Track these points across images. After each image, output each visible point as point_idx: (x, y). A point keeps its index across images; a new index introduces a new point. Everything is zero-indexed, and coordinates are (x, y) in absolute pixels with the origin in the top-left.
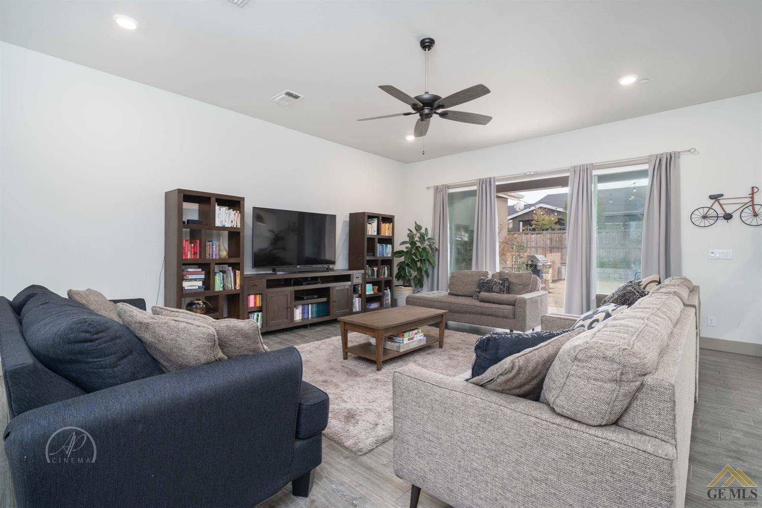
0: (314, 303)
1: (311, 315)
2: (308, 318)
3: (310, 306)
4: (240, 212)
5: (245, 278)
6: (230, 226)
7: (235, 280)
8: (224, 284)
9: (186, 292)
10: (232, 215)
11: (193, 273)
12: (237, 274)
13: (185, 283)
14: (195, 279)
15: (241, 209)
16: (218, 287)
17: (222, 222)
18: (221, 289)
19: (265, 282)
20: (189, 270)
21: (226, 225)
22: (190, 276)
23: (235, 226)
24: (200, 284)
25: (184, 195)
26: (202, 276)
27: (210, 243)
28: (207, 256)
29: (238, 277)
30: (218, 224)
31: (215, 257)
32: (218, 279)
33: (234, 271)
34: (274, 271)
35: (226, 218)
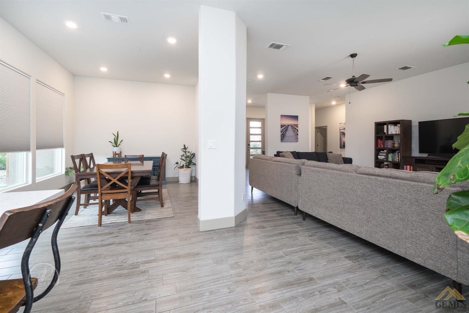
4: (400, 127)
5: (402, 157)
6: (395, 133)
7: (398, 158)
8: (393, 159)
9: (379, 160)
10: (396, 128)
11: (382, 153)
12: (399, 155)
13: (379, 157)
14: (382, 155)
15: (400, 125)
16: (390, 159)
17: (391, 132)
18: (391, 160)
19: (414, 160)
20: (381, 151)
21: (393, 133)
22: (381, 154)
23: (397, 133)
24: (383, 157)
25: (377, 124)
26: (385, 154)
27: (387, 141)
28: (385, 146)
29: (399, 156)
30: (390, 133)
31: (389, 147)
32: (390, 156)
33: (398, 153)
34: (428, 155)
35: (393, 130)
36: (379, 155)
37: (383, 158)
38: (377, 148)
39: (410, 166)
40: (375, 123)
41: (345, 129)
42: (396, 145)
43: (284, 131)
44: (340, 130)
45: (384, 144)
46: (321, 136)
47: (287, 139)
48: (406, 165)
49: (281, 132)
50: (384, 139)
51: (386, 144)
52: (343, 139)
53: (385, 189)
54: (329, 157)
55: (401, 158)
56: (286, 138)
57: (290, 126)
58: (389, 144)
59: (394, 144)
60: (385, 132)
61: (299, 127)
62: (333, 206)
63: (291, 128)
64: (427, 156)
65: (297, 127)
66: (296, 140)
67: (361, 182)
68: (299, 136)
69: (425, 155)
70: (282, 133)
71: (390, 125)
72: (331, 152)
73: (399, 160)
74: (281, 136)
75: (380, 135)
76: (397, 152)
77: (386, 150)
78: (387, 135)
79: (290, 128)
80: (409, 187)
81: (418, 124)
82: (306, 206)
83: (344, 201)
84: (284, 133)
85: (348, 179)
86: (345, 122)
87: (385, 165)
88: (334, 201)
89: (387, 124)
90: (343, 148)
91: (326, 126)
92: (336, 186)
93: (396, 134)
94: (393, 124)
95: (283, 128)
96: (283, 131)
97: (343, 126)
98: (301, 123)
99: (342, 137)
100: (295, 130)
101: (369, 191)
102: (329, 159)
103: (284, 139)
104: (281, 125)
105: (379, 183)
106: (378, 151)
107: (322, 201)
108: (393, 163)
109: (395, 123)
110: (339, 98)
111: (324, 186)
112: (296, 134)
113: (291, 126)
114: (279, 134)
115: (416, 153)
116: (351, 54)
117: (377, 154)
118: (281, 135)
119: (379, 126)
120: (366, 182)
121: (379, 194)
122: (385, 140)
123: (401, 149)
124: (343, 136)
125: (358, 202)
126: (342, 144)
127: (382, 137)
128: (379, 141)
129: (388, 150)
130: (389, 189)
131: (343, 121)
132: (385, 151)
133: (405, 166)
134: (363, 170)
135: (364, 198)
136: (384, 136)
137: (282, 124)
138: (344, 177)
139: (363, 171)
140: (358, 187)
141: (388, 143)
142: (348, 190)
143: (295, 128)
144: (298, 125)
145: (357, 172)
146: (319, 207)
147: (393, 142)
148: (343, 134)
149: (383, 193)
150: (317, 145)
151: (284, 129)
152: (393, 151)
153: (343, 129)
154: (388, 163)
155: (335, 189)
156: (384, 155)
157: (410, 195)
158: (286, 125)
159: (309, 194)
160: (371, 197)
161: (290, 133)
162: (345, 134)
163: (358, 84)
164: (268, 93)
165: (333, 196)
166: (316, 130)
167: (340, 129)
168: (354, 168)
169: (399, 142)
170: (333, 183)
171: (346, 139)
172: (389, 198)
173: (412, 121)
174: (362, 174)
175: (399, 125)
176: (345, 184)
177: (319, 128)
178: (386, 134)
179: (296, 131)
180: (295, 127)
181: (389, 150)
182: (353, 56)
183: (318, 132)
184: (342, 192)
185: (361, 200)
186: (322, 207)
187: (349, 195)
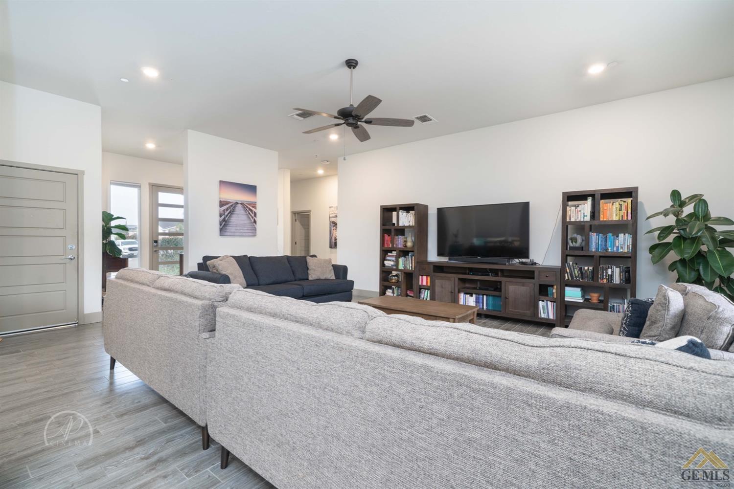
0: (489, 295)
1: (486, 306)
2: (483, 308)
3: (485, 297)
4: (415, 214)
5: (417, 262)
6: (408, 225)
7: (412, 264)
8: (405, 267)
9: (386, 267)
10: (409, 217)
11: (390, 256)
12: (413, 259)
13: (386, 262)
14: (390, 260)
15: (415, 212)
16: (401, 267)
17: (403, 223)
18: (403, 268)
19: (432, 267)
20: (389, 254)
21: (406, 225)
22: (388, 258)
23: (411, 225)
24: (392, 263)
25: (383, 209)
26: (394, 259)
27: (397, 237)
28: (395, 245)
29: (413, 261)
30: (401, 224)
31: (400, 246)
32: (401, 260)
33: (412, 256)
34: (450, 259)
35: (406, 220)
36: (386, 260)
37: (392, 266)
38: (384, 249)
39: (427, 276)
40: (381, 206)
41: (336, 216)
42: (409, 244)
43: (226, 214)
44: (330, 218)
45: (393, 243)
46: (301, 227)
47: (233, 231)
48: (422, 275)
49: (221, 216)
50: (393, 233)
51: (396, 242)
52: (335, 232)
53: (458, 408)
54: (309, 264)
55: (416, 265)
56: (230, 229)
57: (239, 205)
58: (400, 241)
59: (406, 241)
60: (393, 222)
61: (257, 207)
62: (298, 443)
63: (242, 209)
64: (447, 262)
65: (253, 207)
66: (253, 232)
67: (379, 374)
68: (259, 226)
69: (444, 259)
70: (223, 217)
71: (401, 211)
72: (315, 256)
73: (413, 267)
74: (221, 225)
75: (387, 227)
76: (410, 254)
77: (395, 251)
78: (397, 228)
79: (239, 209)
80: (546, 413)
81: (436, 212)
82: (227, 432)
83: (327, 431)
84: (226, 219)
85: (340, 359)
86: (337, 205)
87: (394, 276)
88: (300, 425)
89: (398, 209)
90: (334, 248)
91: (309, 211)
92: (306, 377)
93: (409, 227)
94: (405, 210)
95: (225, 207)
96: (224, 214)
97: (335, 212)
98: (261, 199)
99: (332, 231)
100: (249, 214)
101: (402, 407)
102: (310, 268)
103: (226, 229)
104: (220, 201)
105: (435, 383)
106: (385, 253)
107: (266, 420)
108: (405, 273)
109: (408, 208)
110: (328, 163)
111: (273, 376)
112: (253, 221)
113: (241, 204)
114: (216, 220)
115: (433, 256)
116: (347, 59)
117: (383, 259)
118: (220, 222)
119: (387, 211)
120: (393, 375)
121: (435, 421)
122: (394, 235)
123: (416, 251)
124: (334, 228)
125: (370, 442)
126: (333, 241)
127: (390, 230)
128: (386, 236)
129: (398, 251)
130: (472, 410)
131: (335, 203)
132: (394, 253)
133: (420, 277)
134: (385, 330)
135: (388, 429)
136: (392, 228)
137: (222, 200)
138: (328, 353)
139: (383, 334)
140: (370, 389)
141: (398, 241)
142: (340, 396)
143: (250, 210)
144: (257, 204)
145: (367, 335)
146: (259, 439)
147: (405, 239)
148: (335, 224)
149: (451, 420)
150: (294, 243)
151: (227, 209)
152: (404, 253)
153: (334, 217)
154: (398, 272)
155: (302, 388)
156: (393, 261)
157: (552, 442)
158: (230, 203)
159: (234, 394)
160: (409, 430)
161: (239, 218)
162: (336, 224)
163: (359, 123)
164: (189, 130)
165: (297, 408)
166: (294, 216)
167: (331, 216)
168: (356, 320)
169: (414, 240)
170: (298, 369)
171: (339, 234)
172: (470, 441)
173: (429, 207)
174: (380, 342)
175: (412, 212)
176: (332, 375)
177: (298, 213)
178: (396, 225)
179: (253, 215)
180: (251, 208)
181: (400, 251)
182: (351, 64)
183: (297, 220)
184: (323, 401)
185: (380, 436)
186: (267, 440)
187: (342, 413)
